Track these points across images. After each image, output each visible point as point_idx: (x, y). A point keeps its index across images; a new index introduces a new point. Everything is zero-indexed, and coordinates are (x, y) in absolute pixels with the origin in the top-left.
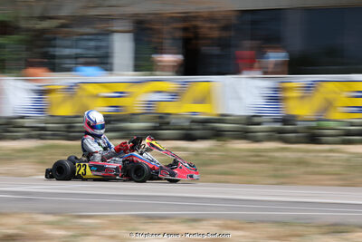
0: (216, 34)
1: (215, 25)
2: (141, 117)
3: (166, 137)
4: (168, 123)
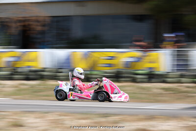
0: (39, 28)
1: (39, 24)
2: (4, 69)
3: (16, 79)
4: (17, 72)
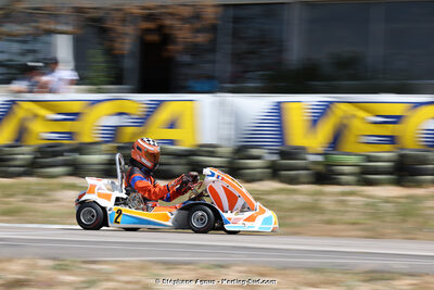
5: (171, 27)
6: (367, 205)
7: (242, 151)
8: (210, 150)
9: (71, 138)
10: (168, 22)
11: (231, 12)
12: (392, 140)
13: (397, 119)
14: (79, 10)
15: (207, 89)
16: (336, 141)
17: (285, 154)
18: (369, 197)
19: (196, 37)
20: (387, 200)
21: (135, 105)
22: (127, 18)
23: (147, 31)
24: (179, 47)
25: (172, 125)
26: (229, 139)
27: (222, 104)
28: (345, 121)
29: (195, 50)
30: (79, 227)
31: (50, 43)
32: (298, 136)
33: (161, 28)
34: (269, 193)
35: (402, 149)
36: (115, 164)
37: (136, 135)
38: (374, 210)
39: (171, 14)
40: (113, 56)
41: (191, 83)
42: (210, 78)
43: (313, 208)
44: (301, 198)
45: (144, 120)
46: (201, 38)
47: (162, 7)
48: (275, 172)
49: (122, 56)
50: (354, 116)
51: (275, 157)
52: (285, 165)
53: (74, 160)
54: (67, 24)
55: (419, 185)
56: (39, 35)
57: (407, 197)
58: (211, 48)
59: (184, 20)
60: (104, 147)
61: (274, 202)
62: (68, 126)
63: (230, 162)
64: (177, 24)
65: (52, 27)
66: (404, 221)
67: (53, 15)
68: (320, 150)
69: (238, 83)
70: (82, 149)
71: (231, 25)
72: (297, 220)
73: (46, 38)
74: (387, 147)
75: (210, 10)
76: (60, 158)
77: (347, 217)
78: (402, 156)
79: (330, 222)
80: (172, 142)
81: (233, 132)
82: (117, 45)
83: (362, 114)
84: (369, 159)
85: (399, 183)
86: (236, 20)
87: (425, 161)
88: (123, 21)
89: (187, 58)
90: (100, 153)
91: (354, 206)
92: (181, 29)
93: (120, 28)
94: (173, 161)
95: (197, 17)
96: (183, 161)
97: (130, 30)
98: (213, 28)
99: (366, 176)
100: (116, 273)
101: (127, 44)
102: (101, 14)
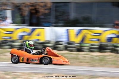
5: (38, 8)
6: (91, 57)
7: (57, 43)
8: (48, 42)
9: (10, 38)
10: (37, 7)
11: (55, 5)
12: (98, 40)
13: (100, 34)
14: (13, 4)
15: (48, 25)
16: (83, 40)
17: (69, 44)
18: (92, 55)
19: (45, 11)
20: (97, 56)
21: (28, 30)
22: (26, 6)
23: (32, 9)
24: (40, 14)
25: (38, 35)
26: (54, 39)
27: (52, 30)
28: (86, 35)
29: (45, 15)
30: (12, 63)
31: (5, 12)
32: (73, 38)
33: (35, 9)
34: (64, 54)
35: (101, 42)
36: (23, 46)
37: (28, 38)
38: (93, 59)
39: (38, 5)
40: (22, 16)
41: (44, 24)
42: (49, 22)
43: (76, 58)
44: (73, 55)
45: (30, 34)
46: (47, 12)
47: (36, 3)
48: (66, 48)
49: (25, 16)
50: (88, 33)
51: (66, 44)
52: (69, 46)
53: (11, 44)
54: (10, 7)
55: (105, 52)
56: (2, 10)
57: (102, 56)
58: (49, 14)
59: (42, 6)
60: (19, 41)
61: (66, 56)
62: (9, 35)
63: (54, 46)
64: (40, 8)
65: (6, 8)
66: (101, 62)
67: (6, 5)
68: (79, 42)
69: (56, 24)
70: (13, 41)
71: (55, 8)
72: (72, 61)
73: (4, 11)
74: (97, 42)
75: (49, 4)
76: (7, 44)
77: (86, 61)
78: (101, 44)
79: (81, 62)
80: (38, 40)
81: (55, 37)
82: (23, 13)
83: (90, 33)
84: (92, 45)
85: (100, 52)
86: (56, 7)
87: (107, 46)
88: (25, 7)
89: (43, 17)
90: (18, 42)
91: (88, 58)
92: (41, 9)
93: (24, 9)
94: (38, 45)
95: (45, 6)
96: (41, 45)
97: (27, 9)
98: (50, 9)
99: (91, 50)
100: (21, 75)
101: (26, 13)
102: (19, 5)
